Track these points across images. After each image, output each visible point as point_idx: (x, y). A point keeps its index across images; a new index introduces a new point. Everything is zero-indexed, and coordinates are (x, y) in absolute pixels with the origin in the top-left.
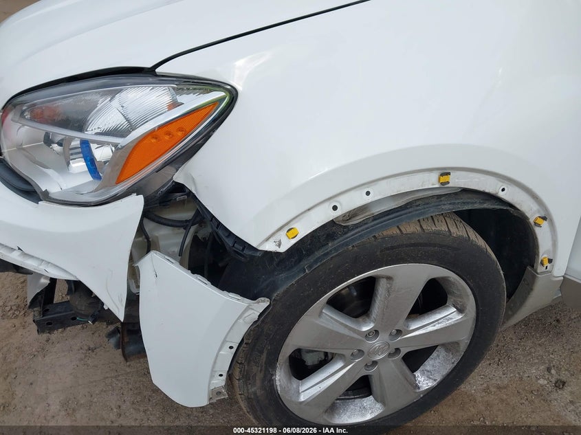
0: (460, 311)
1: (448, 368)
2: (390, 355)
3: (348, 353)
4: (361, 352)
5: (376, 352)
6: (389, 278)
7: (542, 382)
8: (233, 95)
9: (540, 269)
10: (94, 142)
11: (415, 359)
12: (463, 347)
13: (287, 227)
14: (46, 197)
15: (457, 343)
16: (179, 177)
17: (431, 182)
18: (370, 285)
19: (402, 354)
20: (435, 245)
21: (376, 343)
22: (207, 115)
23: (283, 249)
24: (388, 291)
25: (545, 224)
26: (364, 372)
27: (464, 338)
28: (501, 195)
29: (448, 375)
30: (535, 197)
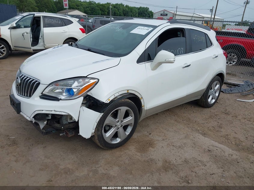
0: (132, 117)
1: (131, 129)
2: (121, 127)
3: (114, 126)
4: (116, 125)
5: (118, 126)
6: (120, 110)
7: (147, 134)
8: (99, 80)
9: (143, 108)
10: (74, 88)
11: (125, 128)
12: (133, 124)
13: (108, 99)
14: (61, 99)
15: (132, 124)
16: (88, 94)
17: (126, 92)
18: (117, 111)
19: (123, 126)
20: (126, 103)
21: (118, 124)
22: (94, 84)
23: (108, 103)
24: (120, 112)
25: (142, 99)
26: (117, 130)
27: (133, 122)
28: (135, 94)
29: (131, 131)
30: (140, 94)
